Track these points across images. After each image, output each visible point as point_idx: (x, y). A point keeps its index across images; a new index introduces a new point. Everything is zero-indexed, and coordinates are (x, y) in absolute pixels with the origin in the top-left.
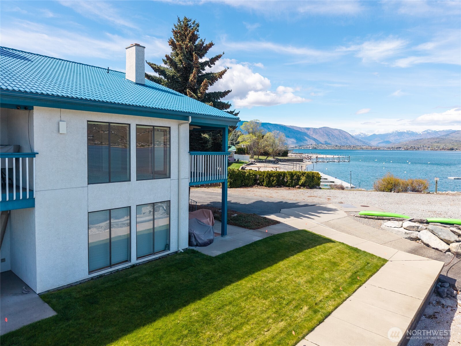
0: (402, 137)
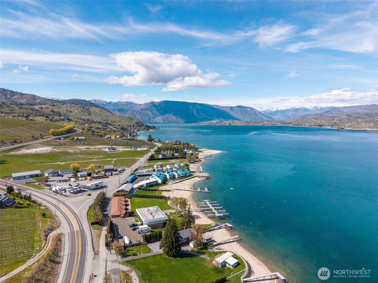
0: (297, 112)
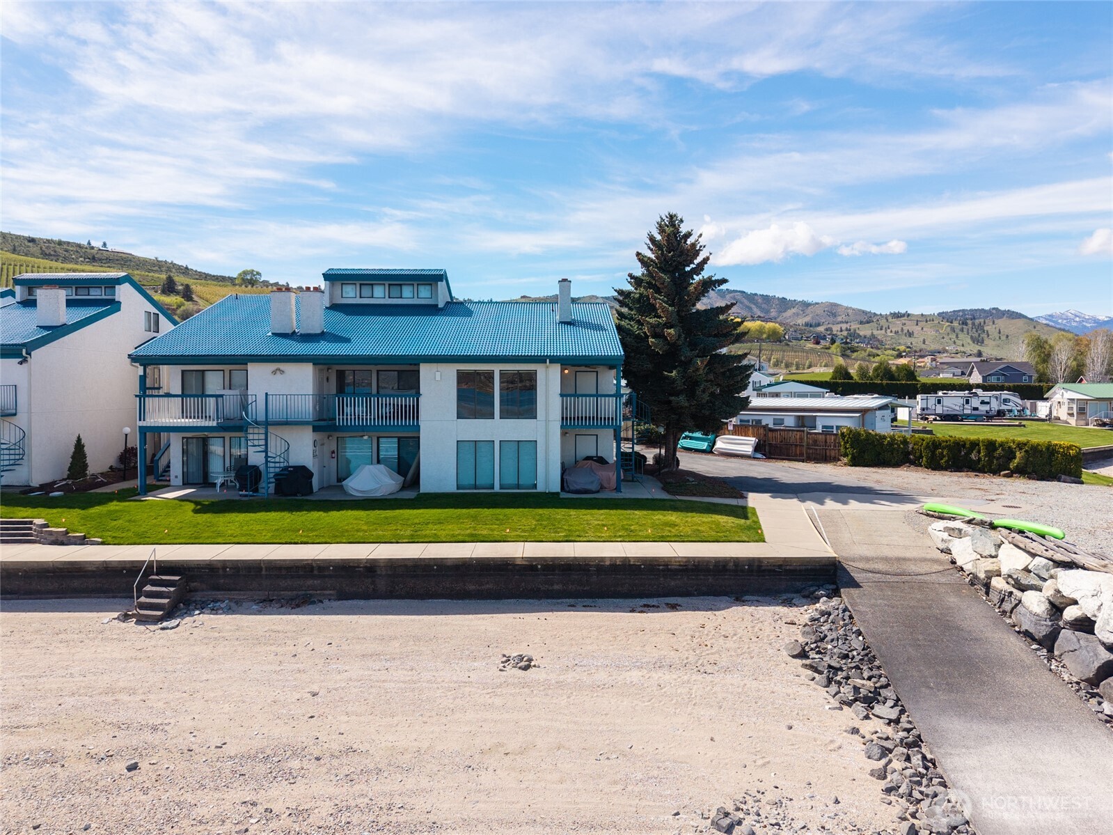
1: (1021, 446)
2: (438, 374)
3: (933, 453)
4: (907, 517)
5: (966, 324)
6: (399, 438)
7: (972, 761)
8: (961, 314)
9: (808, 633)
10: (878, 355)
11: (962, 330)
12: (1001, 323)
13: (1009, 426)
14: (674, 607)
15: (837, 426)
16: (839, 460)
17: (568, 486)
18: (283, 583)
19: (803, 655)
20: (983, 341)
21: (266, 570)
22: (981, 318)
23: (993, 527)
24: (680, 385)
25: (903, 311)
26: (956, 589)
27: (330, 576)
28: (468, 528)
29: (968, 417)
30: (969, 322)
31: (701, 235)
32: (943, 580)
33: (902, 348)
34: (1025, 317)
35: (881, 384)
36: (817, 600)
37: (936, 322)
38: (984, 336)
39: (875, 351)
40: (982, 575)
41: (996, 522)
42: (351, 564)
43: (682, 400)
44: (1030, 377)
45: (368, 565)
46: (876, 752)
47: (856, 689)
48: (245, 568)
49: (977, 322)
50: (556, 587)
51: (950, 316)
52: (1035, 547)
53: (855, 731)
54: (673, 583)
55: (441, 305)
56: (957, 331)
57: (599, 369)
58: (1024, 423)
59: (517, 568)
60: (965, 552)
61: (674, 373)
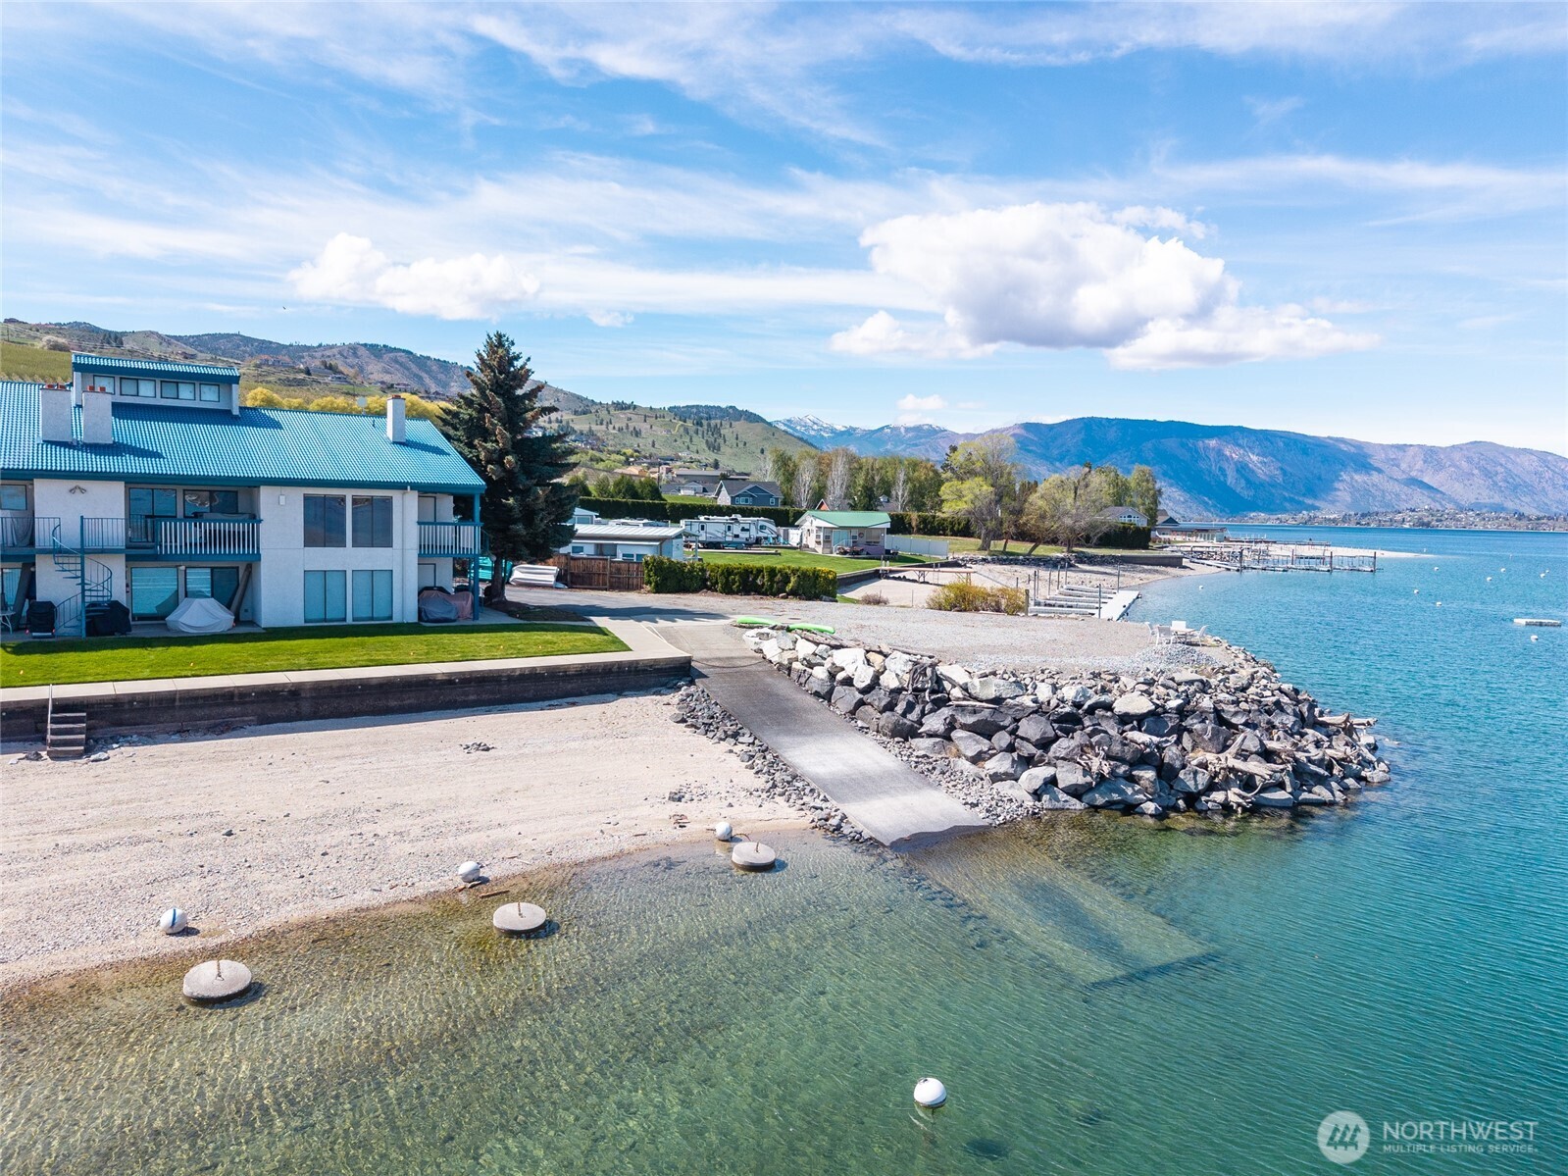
1: (794, 572)
2: (282, 498)
3: (727, 579)
4: (725, 630)
5: (701, 425)
6: (212, 569)
7: (797, 753)
8: (695, 410)
9: (683, 708)
10: (602, 460)
11: (697, 433)
12: (740, 426)
13: (767, 554)
14: (574, 704)
15: (637, 555)
16: (642, 588)
17: (426, 616)
18: (200, 713)
19: (683, 721)
20: (719, 447)
21: (180, 701)
22: (717, 418)
23: (789, 630)
24: (517, 514)
25: (628, 402)
26: (770, 673)
27: (252, 702)
28: (361, 655)
29: (729, 543)
30: (705, 422)
31: (529, 359)
32: (760, 669)
33: (629, 451)
34: (764, 421)
35: (626, 503)
36: (680, 688)
37: (667, 419)
38: (721, 441)
39: (598, 454)
40: (786, 662)
41: (791, 626)
42: (276, 689)
43: (519, 527)
44: (777, 499)
45: (293, 689)
46: (746, 757)
47: (725, 732)
48: (156, 701)
49: (713, 422)
50: (472, 697)
51: (683, 412)
52: (818, 638)
53: (731, 751)
54: (569, 686)
55: (236, 412)
56: (691, 432)
57: (438, 495)
58: (779, 551)
59: (437, 683)
60: (772, 650)
61: (511, 501)
